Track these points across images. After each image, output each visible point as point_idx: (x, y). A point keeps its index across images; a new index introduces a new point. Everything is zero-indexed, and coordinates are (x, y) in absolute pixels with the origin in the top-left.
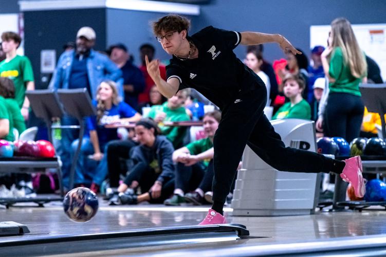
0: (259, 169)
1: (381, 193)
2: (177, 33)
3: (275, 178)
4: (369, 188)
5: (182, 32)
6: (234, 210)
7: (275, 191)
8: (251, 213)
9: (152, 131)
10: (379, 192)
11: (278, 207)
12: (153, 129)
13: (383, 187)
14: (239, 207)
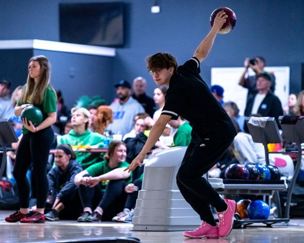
0: (158, 190)
1: (263, 211)
2: (166, 69)
3: (171, 199)
4: (253, 208)
5: (170, 68)
6: (134, 225)
7: (170, 209)
8: (149, 228)
9: (69, 157)
10: (261, 211)
11: (173, 224)
12: (70, 155)
13: (265, 207)
14: (139, 223)
